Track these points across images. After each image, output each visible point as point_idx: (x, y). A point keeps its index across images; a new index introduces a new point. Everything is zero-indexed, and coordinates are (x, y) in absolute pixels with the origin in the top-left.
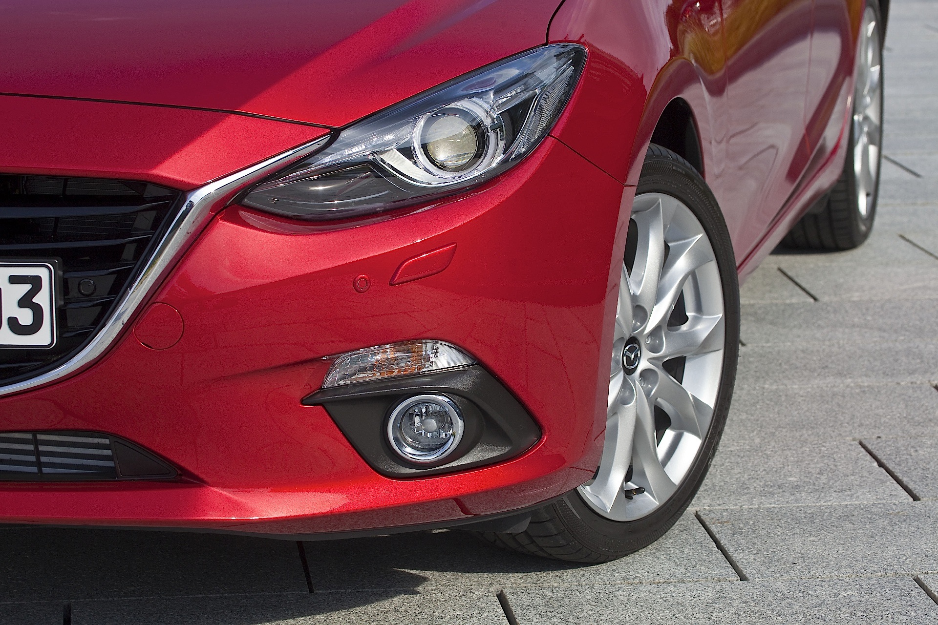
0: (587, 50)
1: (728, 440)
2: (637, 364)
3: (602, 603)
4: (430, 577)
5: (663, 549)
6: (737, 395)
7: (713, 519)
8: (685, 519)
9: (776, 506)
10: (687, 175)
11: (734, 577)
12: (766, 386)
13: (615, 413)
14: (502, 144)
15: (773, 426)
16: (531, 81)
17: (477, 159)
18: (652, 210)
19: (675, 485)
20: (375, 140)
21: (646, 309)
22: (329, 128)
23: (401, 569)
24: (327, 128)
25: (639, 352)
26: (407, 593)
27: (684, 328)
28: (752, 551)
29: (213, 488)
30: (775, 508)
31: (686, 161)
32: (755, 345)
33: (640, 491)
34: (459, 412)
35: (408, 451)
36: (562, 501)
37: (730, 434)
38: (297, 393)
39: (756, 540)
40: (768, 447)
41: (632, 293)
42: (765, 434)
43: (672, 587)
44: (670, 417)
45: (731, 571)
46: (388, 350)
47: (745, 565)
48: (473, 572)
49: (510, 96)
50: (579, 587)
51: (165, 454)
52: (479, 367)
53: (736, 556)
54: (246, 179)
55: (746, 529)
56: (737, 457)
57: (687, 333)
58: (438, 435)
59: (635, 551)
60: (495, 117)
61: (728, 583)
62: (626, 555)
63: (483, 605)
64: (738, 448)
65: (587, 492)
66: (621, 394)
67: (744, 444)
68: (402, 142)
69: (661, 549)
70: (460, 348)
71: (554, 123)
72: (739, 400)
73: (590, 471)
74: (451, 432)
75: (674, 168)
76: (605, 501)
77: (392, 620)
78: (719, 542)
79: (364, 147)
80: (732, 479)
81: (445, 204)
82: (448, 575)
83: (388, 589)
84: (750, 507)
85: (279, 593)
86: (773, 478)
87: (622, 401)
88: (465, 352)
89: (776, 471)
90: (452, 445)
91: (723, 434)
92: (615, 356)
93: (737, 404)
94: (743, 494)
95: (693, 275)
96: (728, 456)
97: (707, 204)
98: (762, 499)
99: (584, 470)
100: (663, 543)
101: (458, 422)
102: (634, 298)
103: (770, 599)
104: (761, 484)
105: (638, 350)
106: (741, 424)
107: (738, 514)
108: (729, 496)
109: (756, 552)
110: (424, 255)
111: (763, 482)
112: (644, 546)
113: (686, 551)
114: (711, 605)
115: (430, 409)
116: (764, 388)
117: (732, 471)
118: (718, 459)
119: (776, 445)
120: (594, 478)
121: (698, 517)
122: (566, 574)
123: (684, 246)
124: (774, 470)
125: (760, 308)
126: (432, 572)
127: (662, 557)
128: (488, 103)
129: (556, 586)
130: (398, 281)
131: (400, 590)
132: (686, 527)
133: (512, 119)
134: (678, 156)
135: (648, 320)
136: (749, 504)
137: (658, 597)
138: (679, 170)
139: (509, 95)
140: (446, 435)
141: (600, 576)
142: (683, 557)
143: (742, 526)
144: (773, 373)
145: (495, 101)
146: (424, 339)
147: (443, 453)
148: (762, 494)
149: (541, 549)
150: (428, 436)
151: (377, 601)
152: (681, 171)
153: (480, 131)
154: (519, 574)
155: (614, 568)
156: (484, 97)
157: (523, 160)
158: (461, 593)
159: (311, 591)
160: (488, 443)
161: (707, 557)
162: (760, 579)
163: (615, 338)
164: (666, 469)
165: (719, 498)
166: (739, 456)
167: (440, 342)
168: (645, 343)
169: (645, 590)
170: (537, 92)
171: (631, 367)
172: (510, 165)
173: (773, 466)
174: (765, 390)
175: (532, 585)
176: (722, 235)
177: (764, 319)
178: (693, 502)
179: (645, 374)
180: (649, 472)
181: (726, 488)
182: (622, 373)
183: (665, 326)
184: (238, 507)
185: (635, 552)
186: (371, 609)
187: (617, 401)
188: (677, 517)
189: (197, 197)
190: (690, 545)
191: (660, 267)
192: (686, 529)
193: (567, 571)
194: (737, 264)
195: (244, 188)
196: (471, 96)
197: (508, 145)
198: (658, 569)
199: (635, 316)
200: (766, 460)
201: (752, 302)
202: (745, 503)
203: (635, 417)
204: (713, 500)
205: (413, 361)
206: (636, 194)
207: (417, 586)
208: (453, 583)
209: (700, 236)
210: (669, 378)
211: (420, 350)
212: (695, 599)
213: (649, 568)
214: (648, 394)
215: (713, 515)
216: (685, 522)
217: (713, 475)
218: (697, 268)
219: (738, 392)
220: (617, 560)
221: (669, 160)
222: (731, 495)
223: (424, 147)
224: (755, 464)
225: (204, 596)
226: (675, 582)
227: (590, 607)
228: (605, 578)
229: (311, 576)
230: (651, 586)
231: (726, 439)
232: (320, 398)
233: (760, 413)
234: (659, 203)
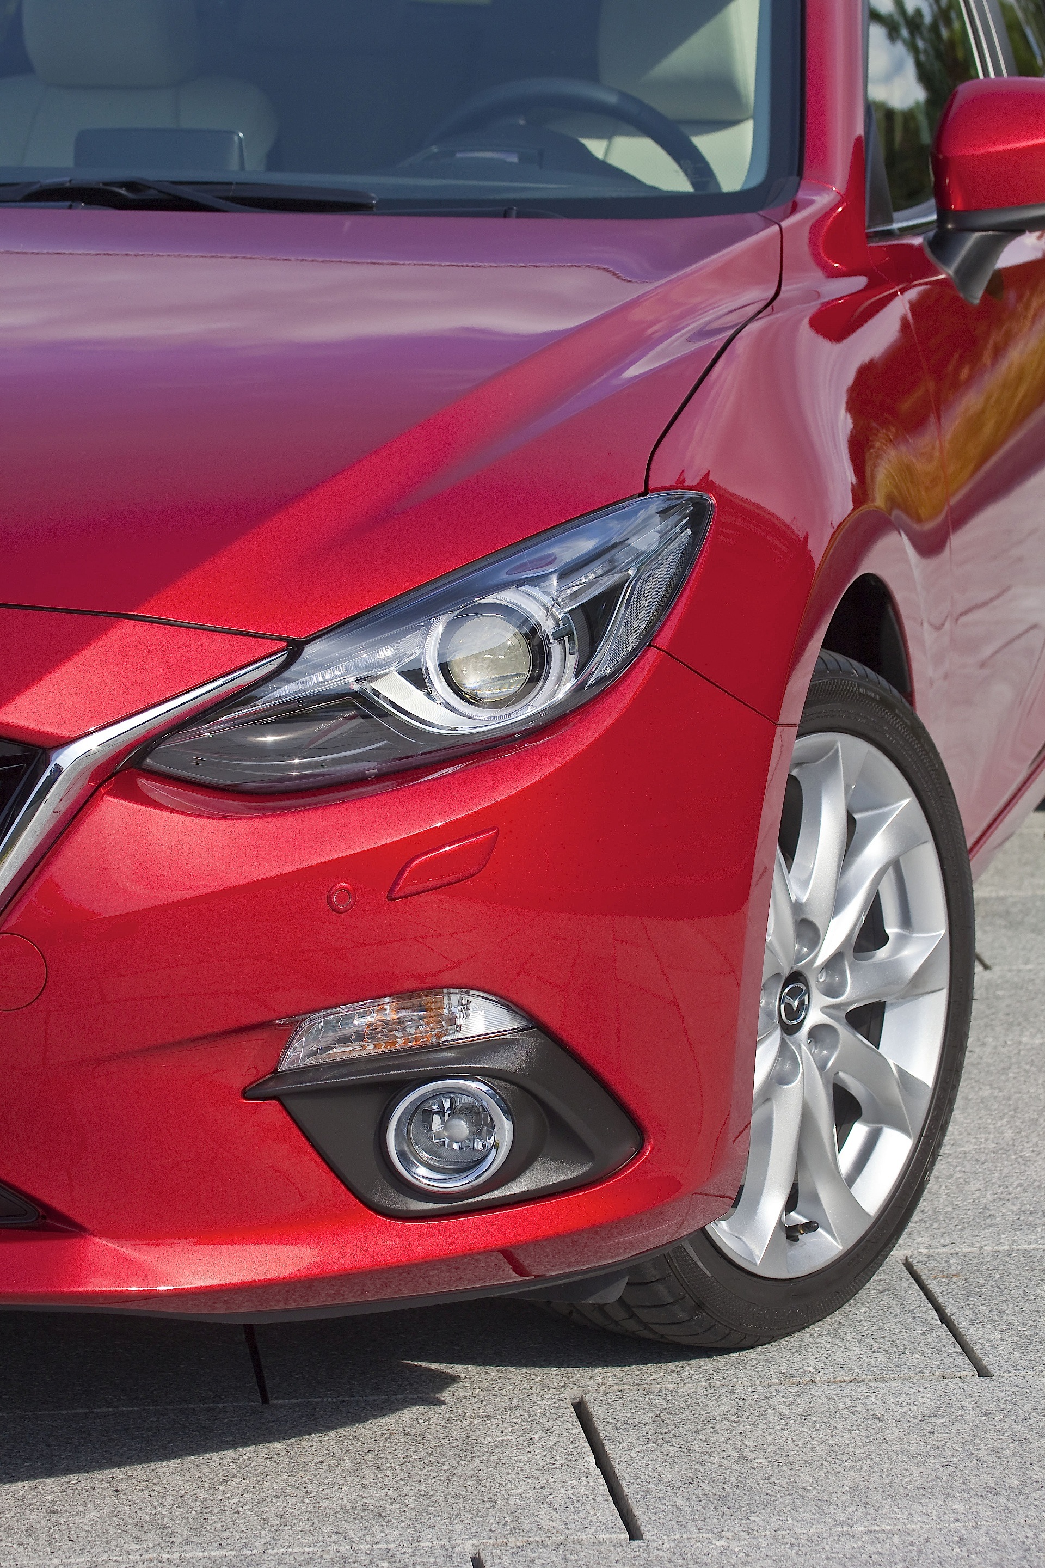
0: (713, 501)
1: (961, 1133)
2: (802, 1016)
3: (747, 1418)
4: (463, 1376)
5: (851, 1323)
6: (975, 1056)
7: (934, 1270)
8: (888, 1271)
9: (1038, 1247)
10: (884, 702)
11: (968, 1370)
12: (1024, 1039)
13: (768, 1100)
14: (572, 660)
15: (1034, 1108)
16: (620, 556)
17: (532, 684)
18: (828, 759)
19: (869, 1215)
20: (365, 657)
21: (819, 927)
22: (286, 639)
23: (415, 1361)
24: (281, 639)
25: (806, 997)
26: (424, 1402)
27: (882, 954)
28: (998, 1325)
29: (97, 1240)
30: (1038, 1250)
31: (881, 679)
32: (1006, 967)
33: (810, 1227)
34: (505, 1107)
35: (422, 1175)
36: (680, 1248)
37: (962, 1123)
38: (238, 1081)
39: (1004, 1307)
40: (1025, 1144)
41: (793, 899)
42: (1022, 1122)
43: (865, 1388)
44: (861, 1104)
45: (963, 1360)
46: (387, 1007)
47: (987, 1349)
48: (534, 1365)
49: (584, 583)
50: (710, 1391)
51: (18, 1184)
52: (539, 1033)
53: (972, 1334)
54: (149, 726)
55: (989, 1287)
56: (974, 1163)
57: (886, 963)
58: (471, 1145)
59: (803, 1326)
60: (560, 617)
61: (959, 1381)
62: (788, 1334)
63: (550, 1423)
64: (976, 1147)
65: (722, 1231)
66: (778, 1068)
67: (987, 1140)
68: (408, 660)
69: (846, 1324)
70: (505, 1002)
71: (659, 624)
72: (978, 1064)
73: (727, 1197)
74: (492, 1141)
75: (861, 690)
76: (752, 1246)
77: (398, 1450)
78: (944, 1310)
79: (343, 670)
80: (965, 1201)
81: (480, 764)
82: (493, 1371)
83: (394, 1397)
84: (996, 1248)
85: (212, 1405)
86: (1035, 1199)
87: (778, 1079)
88: (514, 1008)
89: (1039, 1187)
90: (496, 1160)
91: (951, 1124)
92: (768, 1004)
93: (976, 1071)
94: (984, 1226)
95: (895, 867)
96: (959, 1160)
97: (916, 749)
98: (1015, 1235)
99: (716, 1196)
100: (851, 1313)
101: (503, 1126)
102: (797, 907)
103: (1028, 1408)
104: (1015, 1208)
105: (804, 994)
106: (981, 1105)
107: (975, 1261)
108: (961, 1230)
109: (1004, 1327)
110: (447, 849)
111: (1018, 1206)
112: (818, 1318)
113: (888, 1326)
114: (930, 1419)
115: (458, 1103)
116: (1020, 1043)
117: (967, 1187)
118: (943, 1167)
119: (1039, 1142)
120: (735, 1205)
121: (908, 1266)
122: (687, 1368)
123: (879, 820)
124: (1036, 1184)
125: (1014, 904)
126: (466, 1366)
127: (849, 1337)
128: (548, 594)
129: (671, 1389)
130: (401, 894)
131: (413, 1399)
132: (888, 1284)
133: (587, 618)
134: (868, 670)
135: (820, 944)
136: (994, 1244)
137: (842, 1406)
138: (869, 693)
139: (584, 581)
140: (484, 1146)
141: (745, 1371)
142: (883, 1337)
143: (981, 1281)
144: (1036, 1016)
145: (560, 591)
146: (445, 988)
147: (479, 1176)
148: (1016, 1226)
149: (646, 1326)
150: (455, 1147)
151: (374, 1417)
152: (873, 695)
153: (536, 642)
154: (610, 1368)
155: (769, 1356)
156: (542, 585)
157: (608, 686)
158: (515, 1401)
159: (265, 1401)
160: (554, 1159)
161: (923, 1337)
162: (1010, 1374)
163: (766, 975)
164: (853, 1190)
165: (944, 1233)
166: (977, 1161)
167: (472, 992)
168: (816, 981)
169: (820, 1395)
170: (631, 574)
171: (794, 1022)
172: (588, 695)
173: (1035, 1178)
174: (1022, 1047)
175: (632, 1388)
176: (943, 799)
177: (1021, 923)
178: (900, 1241)
179: (817, 1033)
180: (827, 1196)
181: (955, 1216)
182: (778, 1032)
183: (849, 953)
184: (141, 1271)
185: (804, 1328)
186: (365, 1430)
187: (772, 1079)
188: (874, 1270)
189: (67, 758)
190: (895, 1316)
191: (840, 855)
192: (889, 1289)
193: (690, 1362)
194: (969, 843)
195: (147, 740)
196: (520, 583)
197: (583, 661)
198: (841, 1357)
199: (799, 936)
200: (1023, 1167)
201: (1002, 893)
202: (987, 1242)
203: (801, 1105)
204: (933, 1237)
205: (428, 1024)
206: (798, 736)
207: (441, 1389)
208: (500, 1385)
209: (906, 802)
210: (857, 1038)
211: (439, 1006)
212: (903, 1410)
213: (827, 1356)
214: (822, 1067)
215: (933, 1263)
216: (886, 1277)
217: (935, 1194)
218: (902, 854)
219: (977, 1050)
220: (773, 1343)
221: (853, 678)
222: (964, 1228)
223: (445, 668)
224: (1004, 1175)
225: (87, 1411)
226: (870, 1380)
227: (728, 1424)
228: (753, 1374)
229: (265, 1375)
230: (830, 1388)
231: (956, 1133)
232: (274, 1087)
233: (1013, 1086)
234: (837, 750)
